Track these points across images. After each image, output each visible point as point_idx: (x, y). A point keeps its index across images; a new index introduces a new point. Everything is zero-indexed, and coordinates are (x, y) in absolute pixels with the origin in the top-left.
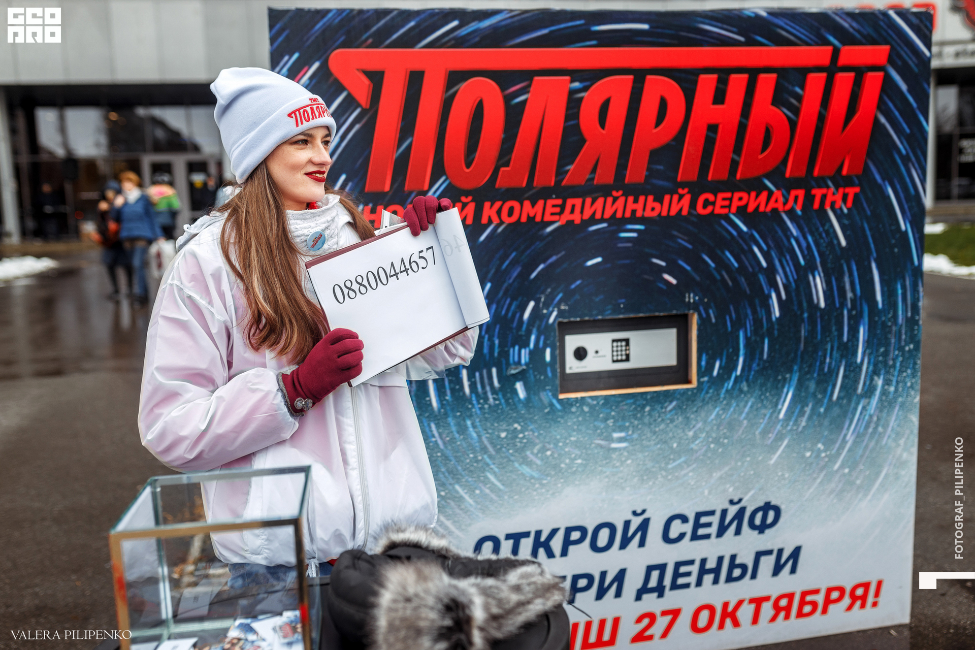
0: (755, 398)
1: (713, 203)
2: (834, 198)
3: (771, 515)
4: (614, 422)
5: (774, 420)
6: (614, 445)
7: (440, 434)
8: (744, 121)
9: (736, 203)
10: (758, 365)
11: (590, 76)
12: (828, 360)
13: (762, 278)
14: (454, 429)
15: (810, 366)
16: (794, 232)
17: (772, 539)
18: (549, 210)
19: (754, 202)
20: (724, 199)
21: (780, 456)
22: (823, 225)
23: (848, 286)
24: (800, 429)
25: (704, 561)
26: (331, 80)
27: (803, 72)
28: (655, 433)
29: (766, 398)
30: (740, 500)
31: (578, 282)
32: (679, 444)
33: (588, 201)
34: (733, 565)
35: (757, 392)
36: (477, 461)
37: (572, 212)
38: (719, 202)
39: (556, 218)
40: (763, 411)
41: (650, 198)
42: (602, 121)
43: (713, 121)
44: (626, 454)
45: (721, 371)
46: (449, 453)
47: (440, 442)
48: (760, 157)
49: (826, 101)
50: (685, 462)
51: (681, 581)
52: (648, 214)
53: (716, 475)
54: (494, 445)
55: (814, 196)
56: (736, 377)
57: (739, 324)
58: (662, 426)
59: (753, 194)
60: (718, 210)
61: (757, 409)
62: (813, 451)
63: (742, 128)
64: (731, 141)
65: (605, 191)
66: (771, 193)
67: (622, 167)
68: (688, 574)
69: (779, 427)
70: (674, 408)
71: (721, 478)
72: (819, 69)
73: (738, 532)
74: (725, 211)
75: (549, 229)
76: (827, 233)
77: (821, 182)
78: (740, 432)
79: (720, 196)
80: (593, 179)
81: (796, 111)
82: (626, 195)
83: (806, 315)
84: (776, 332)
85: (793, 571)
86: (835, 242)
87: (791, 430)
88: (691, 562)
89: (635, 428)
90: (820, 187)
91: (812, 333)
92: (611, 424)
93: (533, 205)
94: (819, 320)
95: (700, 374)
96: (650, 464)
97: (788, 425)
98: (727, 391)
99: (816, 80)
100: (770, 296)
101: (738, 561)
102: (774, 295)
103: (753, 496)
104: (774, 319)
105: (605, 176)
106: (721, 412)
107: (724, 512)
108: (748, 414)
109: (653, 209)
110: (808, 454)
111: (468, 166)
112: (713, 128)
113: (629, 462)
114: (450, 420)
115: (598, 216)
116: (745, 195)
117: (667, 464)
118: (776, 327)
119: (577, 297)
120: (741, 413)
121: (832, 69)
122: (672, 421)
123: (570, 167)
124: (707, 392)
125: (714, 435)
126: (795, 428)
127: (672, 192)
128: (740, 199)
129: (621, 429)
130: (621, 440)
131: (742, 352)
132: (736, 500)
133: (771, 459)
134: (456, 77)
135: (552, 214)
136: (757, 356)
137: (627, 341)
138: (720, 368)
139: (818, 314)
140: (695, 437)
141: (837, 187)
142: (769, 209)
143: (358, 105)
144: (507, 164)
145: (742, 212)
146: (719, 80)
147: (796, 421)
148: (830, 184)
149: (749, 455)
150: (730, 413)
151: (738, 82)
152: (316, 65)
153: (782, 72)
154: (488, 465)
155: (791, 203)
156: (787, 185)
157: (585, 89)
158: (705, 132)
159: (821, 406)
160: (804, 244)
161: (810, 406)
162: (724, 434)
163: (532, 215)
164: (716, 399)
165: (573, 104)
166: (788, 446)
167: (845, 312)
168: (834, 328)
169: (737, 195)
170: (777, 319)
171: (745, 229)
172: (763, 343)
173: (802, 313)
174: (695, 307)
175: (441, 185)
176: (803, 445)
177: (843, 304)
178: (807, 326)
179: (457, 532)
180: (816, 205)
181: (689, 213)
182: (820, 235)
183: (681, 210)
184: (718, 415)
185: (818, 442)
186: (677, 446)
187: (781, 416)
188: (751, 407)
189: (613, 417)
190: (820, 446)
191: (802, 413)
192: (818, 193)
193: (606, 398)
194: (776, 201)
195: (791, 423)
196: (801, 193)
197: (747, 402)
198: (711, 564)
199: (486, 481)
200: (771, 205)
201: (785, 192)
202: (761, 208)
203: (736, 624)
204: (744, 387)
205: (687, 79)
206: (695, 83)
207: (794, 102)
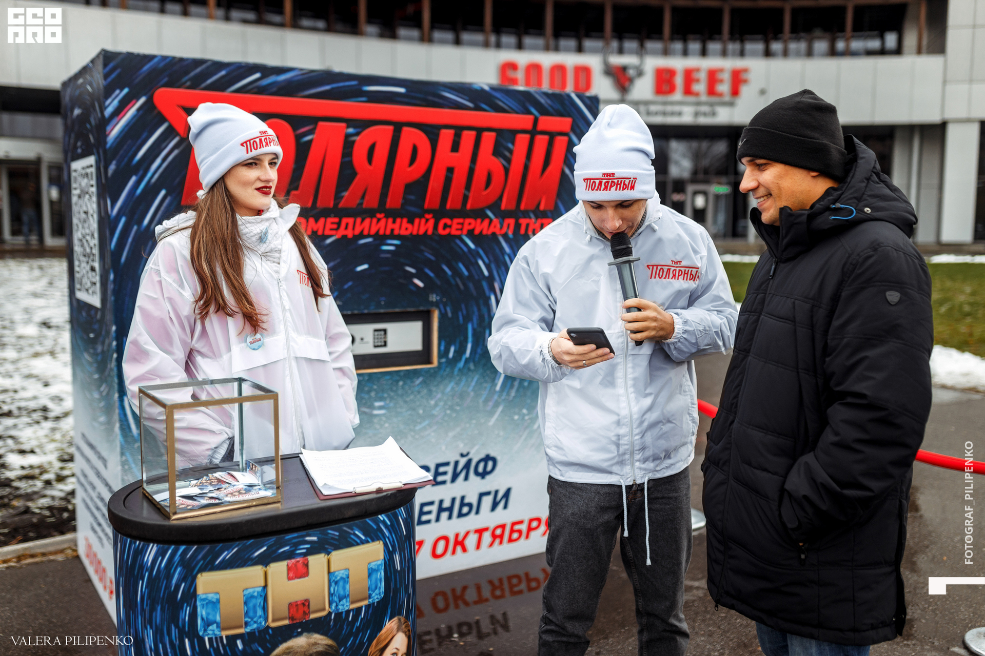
1: (450, 226)
2: (534, 226)
3: (490, 464)
4: (376, 394)
5: (492, 391)
6: (376, 412)
9: (466, 228)
10: (482, 349)
11: (362, 124)
13: (485, 284)
16: (507, 250)
17: (489, 483)
18: (329, 226)
19: (481, 227)
20: (458, 224)
21: (497, 420)
24: (511, 399)
25: (441, 502)
26: (155, 112)
27: (513, 133)
28: (406, 402)
29: (487, 374)
30: (468, 454)
31: (350, 284)
32: (424, 411)
33: (359, 220)
34: (462, 504)
35: (481, 371)
37: (346, 228)
38: (455, 226)
39: (333, 232)
40: (485, 385)
41: (405, 220)
42: (370, 158)
43: (451, 165)
44: (384, 419)
45: (455, 355)
48: (485, 193)
49: (529, 155)
50: (429, 425)
51: (424, 518)
52: (403, 232)
53: (451, 434)
55: (521, 224)
56: (466, 359)
57: (468, 318)
58: (412, 397)
59: (479, 221)
60: (454, 232)
61: (480, 384)
62: (518, 414)
63: (471, 171)
65: (371, 213)
66: (491, 221)
67: (384, 195)
68: (429, 512)
69: (496, 397)
70: (421, 383)
71: (454, 437)
72: (524, 131)
73: (466, 478)
74: (458, 233)
75: (329, 241)
77: (526, 214)
78: (468, 401)
79: (456, 221)
80: (361, 204)
81: (509, 161)
82: (387, 217)
85: (505, 507)
87: (505, 399)
88: (432, 503)
89: (391, 398)
90: (525, 217)
92: (374, 396)
93: (317, 221)
95: (440, 356)
96: (402, 427)
97: (502, 395)
98: (460, 370)
99: (523, 139)
100: (489, 298)
101: (467, 501)
102: (493, 297)
103: (477, 450)
105: (372, 201)
106: (455, 386)
107: (457, 463)
108: (474, 387)
109: (407, 229)
110: (516, 417)
112: (450, 170)
113: (387, 425)
115: (366, 232)
116: (472, 221)
117: (415, 426)
119: (349, 295)
120: (469, 386)
121: (533, 132)
122: (419, 392)
123: (345, 194)
124: (445, 370)
125: (449, 403)
126: (507, 397)
127: (421, 216)
128: (470, 224)
129: (381, 399)
130: (380, 408)
131: (470, 339)
132: (465, 453)
133: (490, 421)
135: (331, 229)
136: (481, 343)
137: (385, 331)
138: (455, 352)
140: (436, 405)
141: (537, 217)
142: (489, 232)
143: (177, 134)
144: (296, 188)
145: (471, 234)
147: (508, 392)
148: (532, 215)
149: (474, 419)
150: (461, 386)
151: (468, 137)
152: (142, 100)
153: (499, 132)
155: (505, 229)
156: (503, 215)
157: (357, 134)
162: (457, 402)
163: (315, 229)
164: (451, 376)
165: (348, 145)
166: (502, 412)
169: (468, 221)
171: (472, 246)
172: (485, 333)
174: (436, 304)
176: (512, 411)
180: (523, 231)
181: (433, 233)
183: (427, 231)
184: (453, 388)
185: (523, 407)
186: (424, 412)
187: (498, 388)
188: (477, 382)
189: (375, 390)
190: (525, 411)
191: (512, 386)
192: (523, 222)
193: (370, 375)
194: (495, 227)
195: (504, 394)
196: (511, 221)
197: (473, 378)
198: (447, 504)
200: (492, 230)
201: (501, 220)
202: (485, 232)
203: (464, 550)
204: (472, 366)
205: (432, 131)
206: (438, 135)
207: (507, 154)
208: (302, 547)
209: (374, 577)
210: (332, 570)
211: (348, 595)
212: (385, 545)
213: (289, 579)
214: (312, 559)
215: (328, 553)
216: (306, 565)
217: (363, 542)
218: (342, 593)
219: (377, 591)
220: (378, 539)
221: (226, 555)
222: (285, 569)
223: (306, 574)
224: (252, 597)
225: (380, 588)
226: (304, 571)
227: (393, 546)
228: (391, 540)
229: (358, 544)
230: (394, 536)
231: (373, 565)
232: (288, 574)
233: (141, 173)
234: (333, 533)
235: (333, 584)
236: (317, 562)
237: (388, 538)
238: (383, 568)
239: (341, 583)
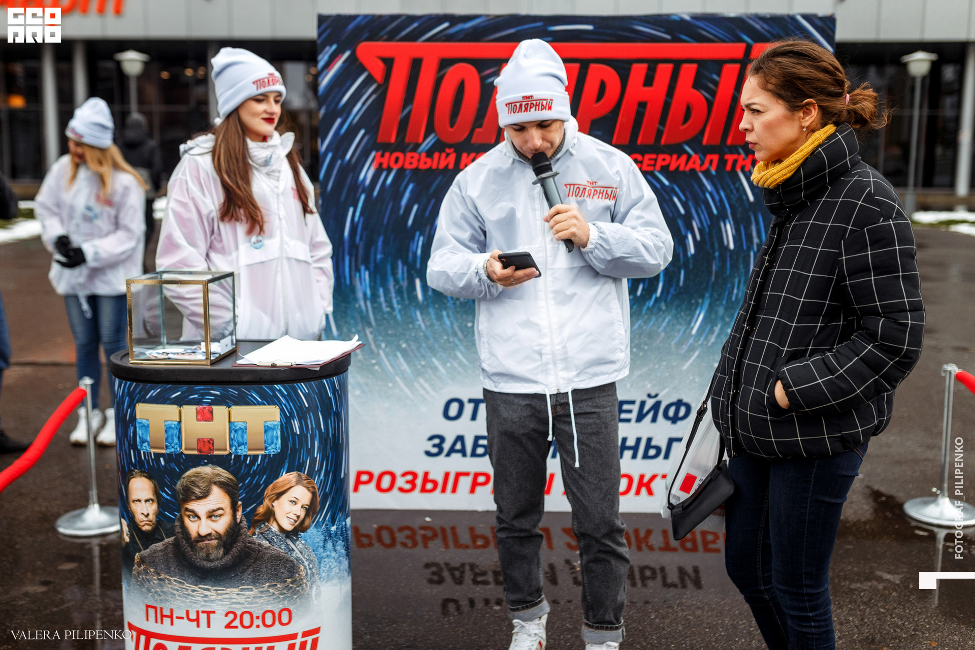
0: (672, 316)
1: (641, 162)
2: (743, 163)
3: (683, 410)
5: (687, 335)
7: (423, 320)
8: (669, 100)
9: (660, 163)
10: (675, 290)
12: (735, 291)
13: (681, 223)
14: (433, 316)
15: (720, 295)
16: (709, 187)
17: (680, 430)
19: (675, 162)
20: (650, 159)
21: (692, 364)
22: (734, 184)
23: (754, 234)
24: (710, 344)
25: (625, 440)
26: (357, 64)
27: (719, 64)
29: (681, 317)
30: (656, 396)
34: (649, 446)
35: (674, 312)
36: (450, 342)
38: (646, 162)
40: (678, 327)
43: (643, 99)
45: (644, 293)
46: (429, 333)
47: (423, 326)
48: (682, 128)
53: (637, 373)
54: (462, 332)
55: (726, 161)
56: (656, 299)
59: (675, 157)
61: (673, 325)
63: (667, 106)
64: (658, 115)
66: (689, 156)
69: (691, 341)
71: (641, 376)
72: (734, 61)
73: (654, 420)
74: (650, 169)
76: (737, 190)
77: (733, 150)
78: (658, 341)
79: (647, 157)
81: (713, 93)
83: (717, 254)
84: (691, 266)
86: (744, 197)
87: (702, 344)
90: (732, 153)
91: (722, 268)
94: (728, 259)
97: (699, 340)
98: (648, 308)
100: (686, 237)
101: (653, 443)
102: (690, 237)
103: (667, 393)
104: (689, 255)
106: (643, 325)
107: (643, 404)
108: (665, 328)
111: (452, 126)
114: (431, 310)
116: (667, 157)
118: (691, 261)
120: (659, 327)
121: (744, 61)
126: (705, 343)
128: (664, 160)
131: (662, 278)
132: (653, 394)
133: (684, 365)
134: (445, 63)
136: (674, 283)
138: (643, 289)
139: (728, 254)
142: (687, 169)
143: (376, 81)
144: (480, 126)
145: (665, 170)
146: (649, 68)
147: (706, 337)
148: (741, 151)
149: (665, 361)
150: (649, 326)
151: (664, 70)
152: (348, 54)
153: (702, 63)
154: (457, 346)
155: (707, 165)
156: (704, 151)
158: (636, 107)
159: (729, 328)
160: (717, 198)
161: (719, 326)
162: (645, 342)
164: (638, 313)
166: (699, 357)
167: (752, 254)
168: (741, 266)
169: (661, 157)
170: (692, 256)
171: (666, 182)
172: (680, 273)
173: (714, 252)
175: (431, 140)
176: (711, 358)
177: (750, 247)
178: (718, 262)
179: (432, 392)
180: (729, 167)
182: (731, 191)
184: (640, 327)
187: (694, 332)
188: (669, 322)
191: (711, 331)
192: (730, 158)
194: (694, 163)
195: (702, 339)
196: (715, 158)
197: (664, 319)
198: (630, 443)
199: (455, 358)
200: (690, 165)
201: (702, 156)
202: (682, 168)
203: (650, 493)
204: (663, 306)
205: (622, 67)
206: (629, 70)
207: (711, 86)
208: (207, 397)
209: (270, 433)
210: (232, 420)
211: (246, 443)
212: (282, 410)
213: (198, 420)
214: (214, 408)
215: (229, 407)
216: (211, 412)
217: (259, 404)
218: (240, 440)
219: (273, 446)
220: (274, 404)
221: (153, 393)
222: (195, 411)
223: (211, 419)
224: (171, 428)
225: (276, 444)
226: (210, 416)
227: (291, 413)
228: (289, 407)
229: (255, 404)
230: (291, 404)
231: (269, 424)
232: (197, 416)
233: (345, 115)
234: (232, 391)
235: (233, 431)
236: (220, 411)
237: (285, 405)
238: (279, 428)
239: (240, 432)
